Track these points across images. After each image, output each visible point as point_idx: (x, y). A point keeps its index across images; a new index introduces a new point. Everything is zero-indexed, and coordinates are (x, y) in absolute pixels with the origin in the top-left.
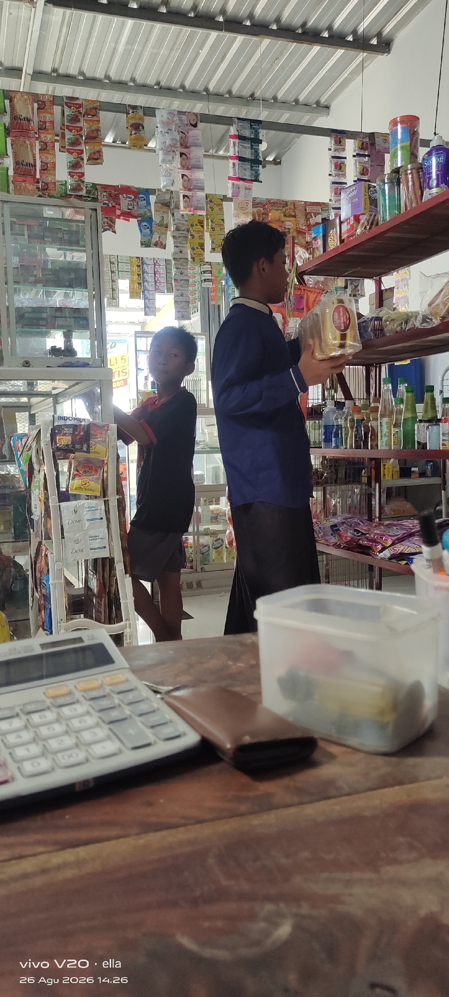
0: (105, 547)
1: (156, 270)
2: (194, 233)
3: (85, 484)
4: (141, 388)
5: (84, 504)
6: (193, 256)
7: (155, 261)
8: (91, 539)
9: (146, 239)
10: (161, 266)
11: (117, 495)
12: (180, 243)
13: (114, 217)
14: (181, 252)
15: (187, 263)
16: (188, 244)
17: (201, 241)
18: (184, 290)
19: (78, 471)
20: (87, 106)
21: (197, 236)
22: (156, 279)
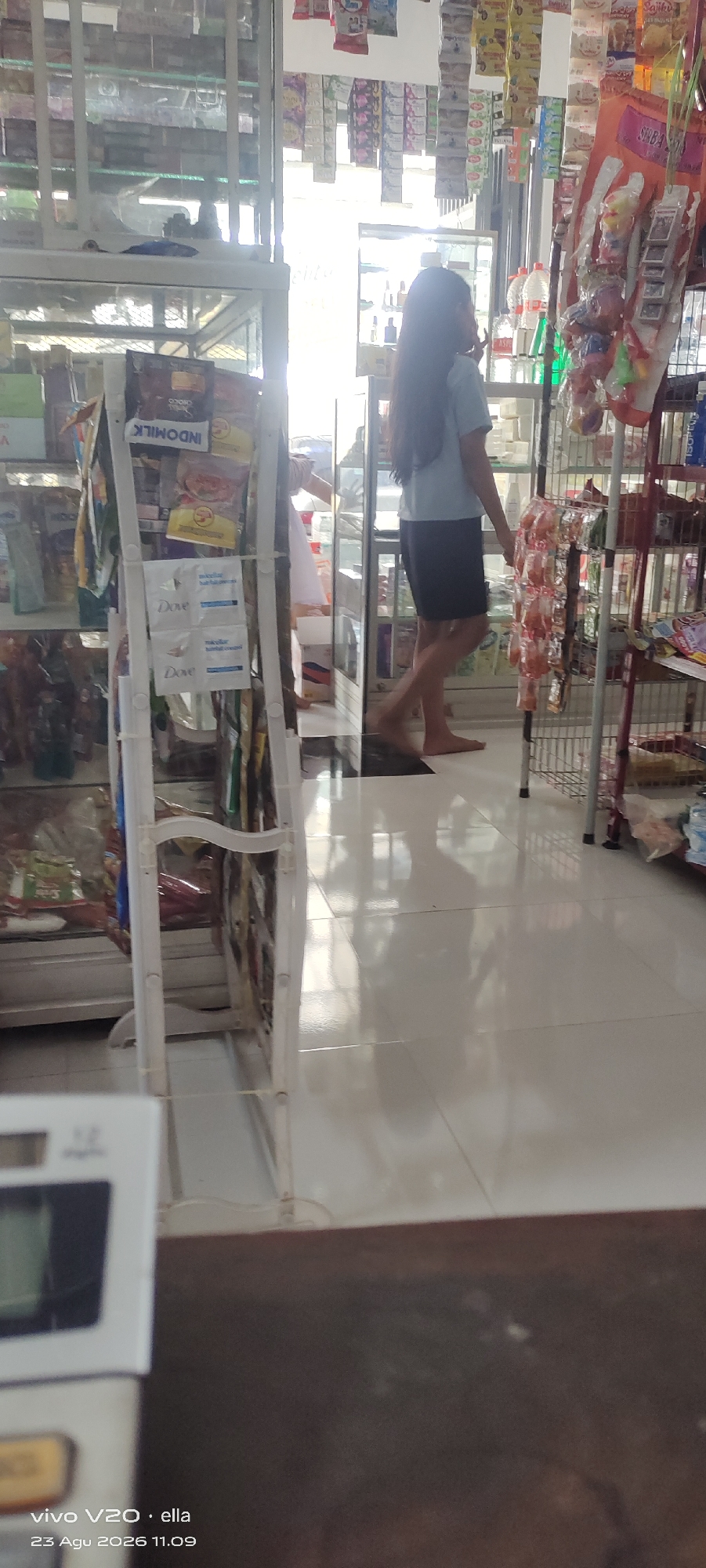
0: (240, 668)
1: (408, 108)
3: (203, 520)
4: (366, 339)
5: (196, 566)
6: (483, 58)
7: (407, 90)
8: (209, 646)
10: (418, 101)
11: (275, 550)
12: (456, 30)
14: (457, 49)
15: (468, 73)
16: (473, 31)
19: (187, 489)
22: (408, 126)
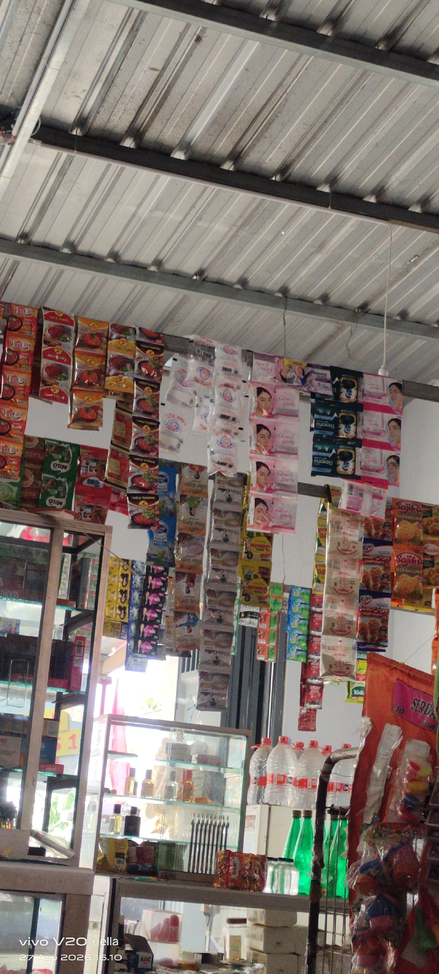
2: (253, 550)
6: (248, 591)
9: (157, 550)
12: (224, 564)
13: (105, 507)
14: (223, 580)
15: (233, 600)
16: (239, 565)
17: (264, 564)
18: (221, 653)
20: (86, 329)
21: (257, 554)
